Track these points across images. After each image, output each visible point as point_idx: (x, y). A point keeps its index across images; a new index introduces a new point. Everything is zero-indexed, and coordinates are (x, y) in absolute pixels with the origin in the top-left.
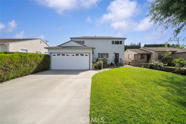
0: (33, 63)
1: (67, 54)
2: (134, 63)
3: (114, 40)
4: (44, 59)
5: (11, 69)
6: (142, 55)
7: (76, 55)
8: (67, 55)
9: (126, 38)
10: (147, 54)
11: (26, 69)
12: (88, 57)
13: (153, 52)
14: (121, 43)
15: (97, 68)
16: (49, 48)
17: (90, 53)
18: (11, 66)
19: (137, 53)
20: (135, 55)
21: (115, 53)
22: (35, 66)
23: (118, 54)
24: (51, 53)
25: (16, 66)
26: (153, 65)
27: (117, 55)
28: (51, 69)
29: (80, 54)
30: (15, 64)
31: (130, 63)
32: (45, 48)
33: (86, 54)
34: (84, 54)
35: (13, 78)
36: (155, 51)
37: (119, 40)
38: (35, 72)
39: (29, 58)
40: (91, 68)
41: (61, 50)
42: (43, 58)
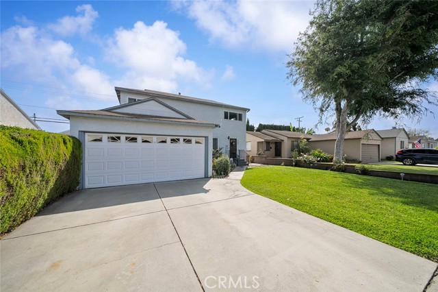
0: (52, 168)
1: (146, 138)
2: (264, 159)
3: (229, 111)
4: (73, 153)
6: (268, 143)
7: (172, 140)
9: (249, 110)
10: (276, 143)
12: (203, 146)
13: (285, 139)
14: (240, 118)
15: (222, 173)
17: (206, 138)
19: (263, 140)
20: (258, 142)
21: (231, 138)
22: (51, 180)
23: (236, 139)
24: (85, 132)
26: (299, 161)
27: (233, 143)
28: (83, 190)
29: (182, 139)
31: (253, 159)
32: (59, 112)
33: (198, 139)
34: (194, 140)
36: (288, 137)
37: (238, 112)
40: (210, 174)
41: (126, 123)
42: (71, 149)
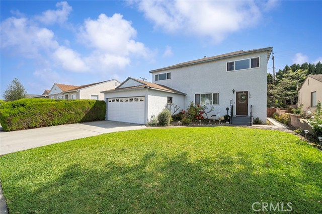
0: (80, 111)
1: (121, 99)
4: (94, 107)
5: (56, 115)
7: (130, 100)
8: (121, 101)
11: (71, 117)
12: (144, 103)
16: (105, 93)
17: (145, 97)
18: (55, 113)
21: (237, 91)
22: (82, 114)
23: (246, 94)
24: (108, 98)
25: (60, 113)
28: (107, 120)
29: (134, 99)
30: (59, 111)
32: (101, 92)
33: (142, 98)
34: (139, 99)
35: (59, 124)
37: (250, 58)
38: (84, 121)
39: (73, 106)
40: (146, 122)
42: (93, 105)
